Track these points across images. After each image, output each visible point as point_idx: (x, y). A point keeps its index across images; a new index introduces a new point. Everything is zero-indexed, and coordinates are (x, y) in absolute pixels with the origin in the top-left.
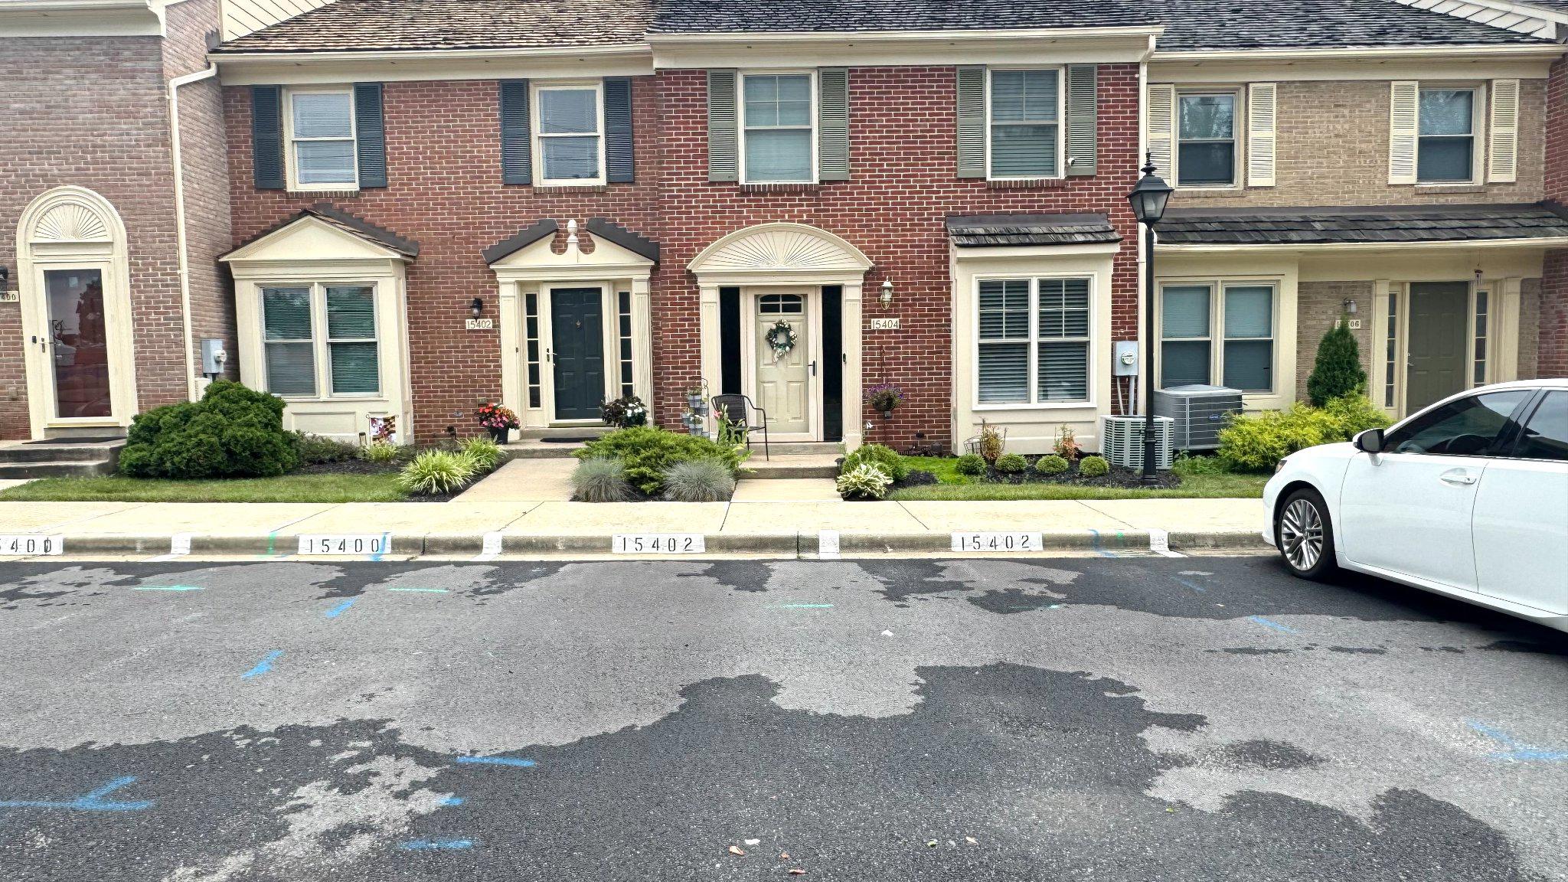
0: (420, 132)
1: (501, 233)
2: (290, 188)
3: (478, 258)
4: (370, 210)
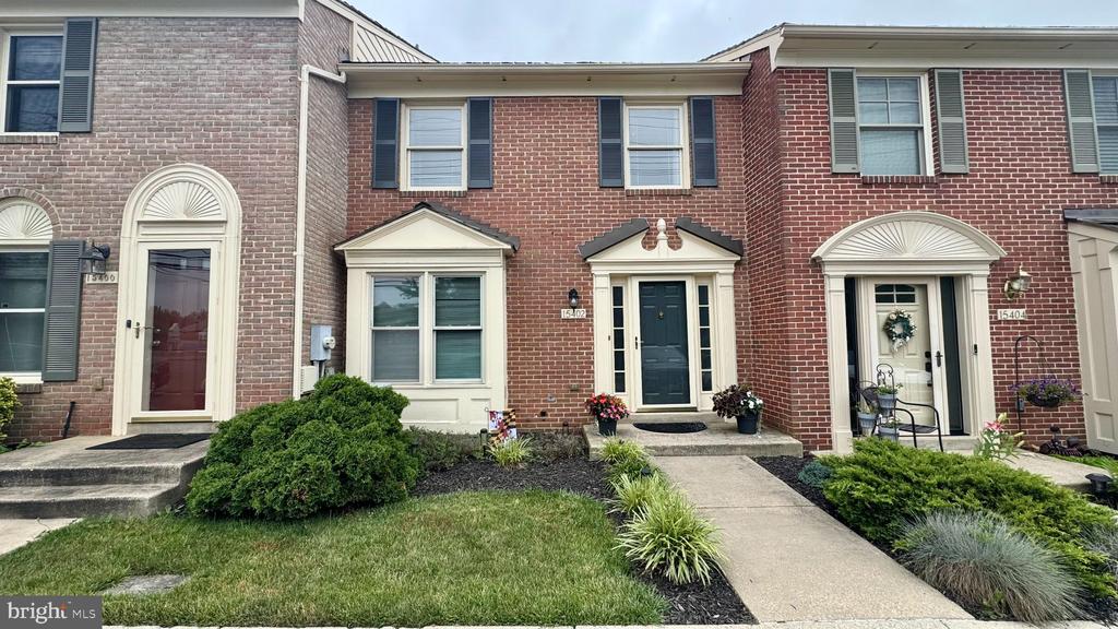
0: (524, 141)
1: (596, 230)
2: (403, 188)
3: (576, 252)
4: (476, 209)
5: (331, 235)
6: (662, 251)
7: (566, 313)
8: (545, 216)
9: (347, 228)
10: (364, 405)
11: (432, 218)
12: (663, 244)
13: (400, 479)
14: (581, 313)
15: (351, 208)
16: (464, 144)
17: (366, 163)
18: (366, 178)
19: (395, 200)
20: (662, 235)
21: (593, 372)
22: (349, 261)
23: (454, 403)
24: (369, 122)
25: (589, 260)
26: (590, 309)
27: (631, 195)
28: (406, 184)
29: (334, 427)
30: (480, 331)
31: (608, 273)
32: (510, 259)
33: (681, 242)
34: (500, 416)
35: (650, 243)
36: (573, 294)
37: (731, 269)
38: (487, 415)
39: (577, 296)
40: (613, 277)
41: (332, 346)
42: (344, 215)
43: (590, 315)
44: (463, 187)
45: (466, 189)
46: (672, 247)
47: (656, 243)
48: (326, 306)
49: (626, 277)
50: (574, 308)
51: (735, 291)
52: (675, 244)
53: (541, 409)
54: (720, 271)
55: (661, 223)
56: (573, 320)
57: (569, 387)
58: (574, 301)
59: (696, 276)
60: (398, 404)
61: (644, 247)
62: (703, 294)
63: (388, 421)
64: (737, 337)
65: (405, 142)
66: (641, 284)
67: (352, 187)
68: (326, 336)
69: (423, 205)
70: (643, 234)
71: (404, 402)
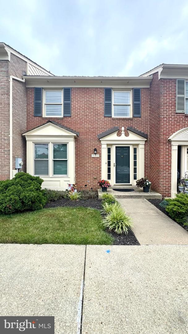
0: (81, 102)
1: (103, 130)
2: (43, 116)
3: (96, 137)
4: (66, 123)
5: (21, 131)
6: (123, 137)
7: (93, 156)
8: (87, 126)
9: (26, 129)
10: (29, 181)
11: (52, 126)
12: (123, 135)
13: (40, 203)
14: (98, 156)
15: (27, 122)
16: (62, 103)
17: (32, 108)
18: (32, 113)
19: (41, 120)
20: (123, 132)
21: (101, 173)
22: (27, 139)
23: (59, 182)
24: (32, 95)
25: (100, 139)
26: (100, 154)
27: (114, 119)
28: (44, 115)
29: (20, 187)
30: (67, 161)
31: (106, 143)
32: (76, 139)
33: (129, 134)
34: (72, 186)
35: (119, 135)
36: (95, 150)
37: (144, 143)
38: (68, 185)
39: (96, 151)
40: (108, 145)
41: (22, 164)
42: (26, 124)
43: (100, 156)
44: (62, 116)
45: (63, 117)
46: (126, 136)
47: (121, 134)
48: (20, 152)
49: (112, 145)
50: (95, 154)
51: (145, 150)
52: (127, 135)
53: (85, 184)
54: (140, 143)
55: (123, 128)
56: (95, 158)
57: (93, 178)
58: (95, 152)
59: (133, 145)
60: (40, 182)
61: (117, 136)
62: (135, 150)
63: (37, 186)
64: (145, 164)
65: (44, 102)
66: (116, 147)
67: (28, 115)
68: (20, 161)
69: (49, 121)
70: (117, 132)
71: (43, 181)
